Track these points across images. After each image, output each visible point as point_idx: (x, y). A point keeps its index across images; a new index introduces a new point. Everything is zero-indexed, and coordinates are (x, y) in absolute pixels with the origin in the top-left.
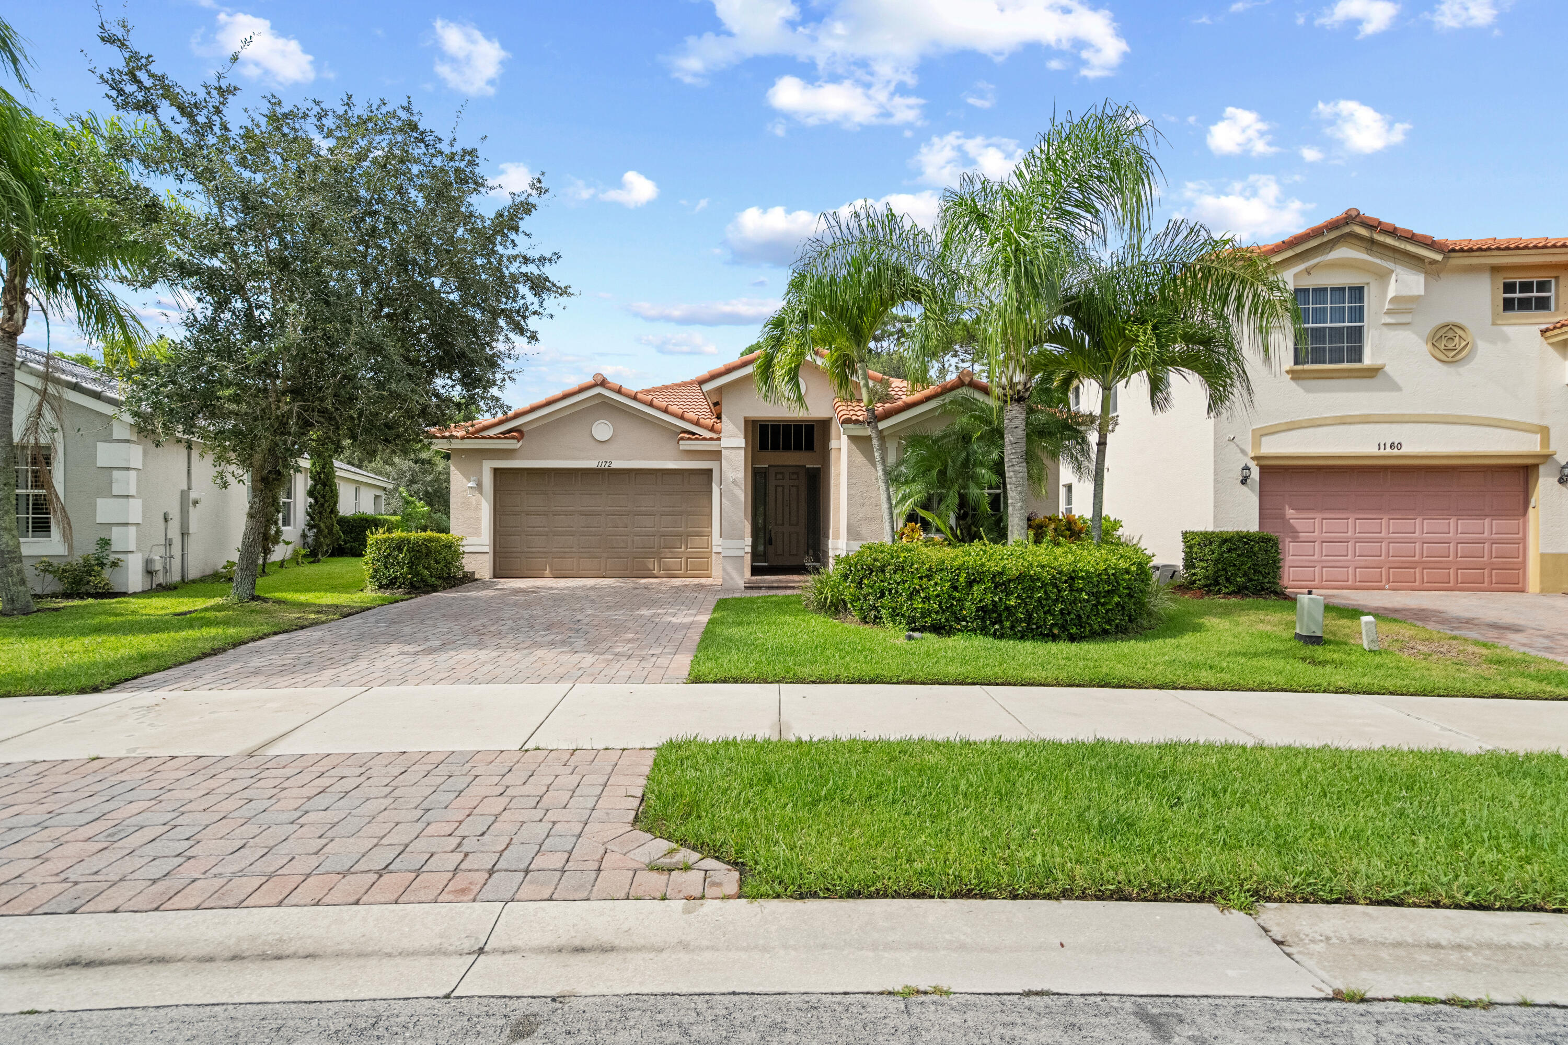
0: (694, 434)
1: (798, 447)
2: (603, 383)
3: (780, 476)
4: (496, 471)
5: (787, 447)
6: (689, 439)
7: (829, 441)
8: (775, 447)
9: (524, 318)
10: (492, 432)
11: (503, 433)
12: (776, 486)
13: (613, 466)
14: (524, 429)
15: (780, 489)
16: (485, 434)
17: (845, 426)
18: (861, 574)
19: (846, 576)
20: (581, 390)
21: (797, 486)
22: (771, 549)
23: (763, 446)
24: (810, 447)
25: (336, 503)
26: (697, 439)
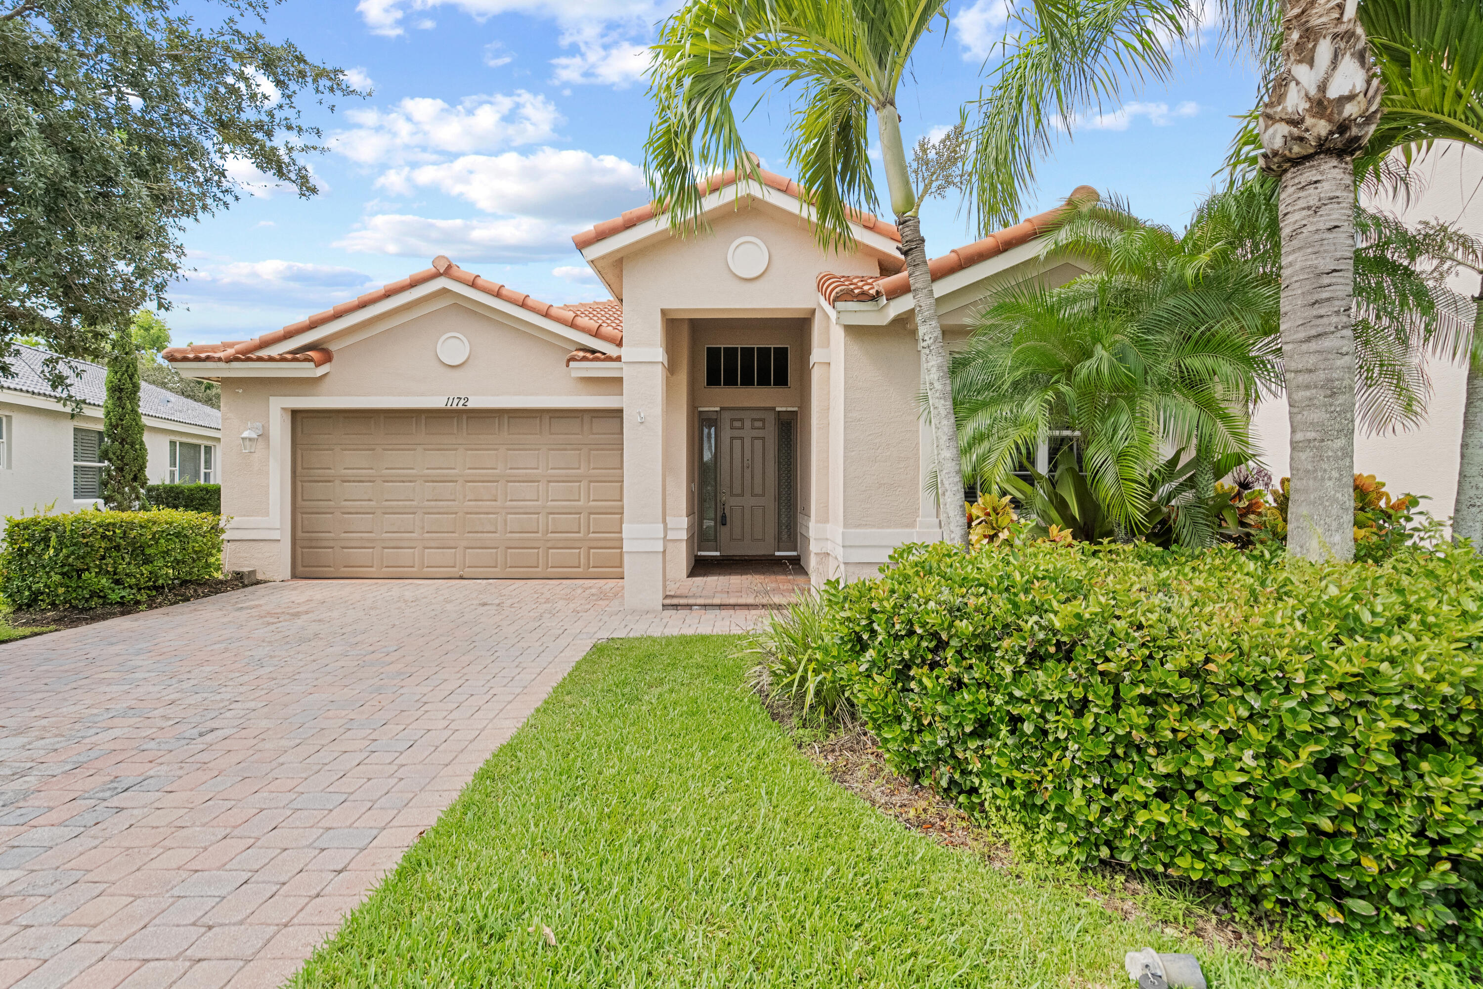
0: (593, 352)
1: (764, 381)
2: (448, 272)
3: (737, 424)
4: (295, 414)
5: (747, 381)
6: (584, 359)
7: (809, 353)
8: (731, 381)
9: (269, 134)
10: (275, 351)
11: (294, 352)
12: (732, 439)
13: (471, 405)
14: (333, 347)
15: (737, 443)
16: (264, 353)
17: (840, 305)
18: (906, 648)
19: (859, 645)
20: (414, 284)
21: (763, 438)
22: (724, 531)
23: (713, 380)
24: (782, 380)
25: (142, 468)
26: (597, 359)
